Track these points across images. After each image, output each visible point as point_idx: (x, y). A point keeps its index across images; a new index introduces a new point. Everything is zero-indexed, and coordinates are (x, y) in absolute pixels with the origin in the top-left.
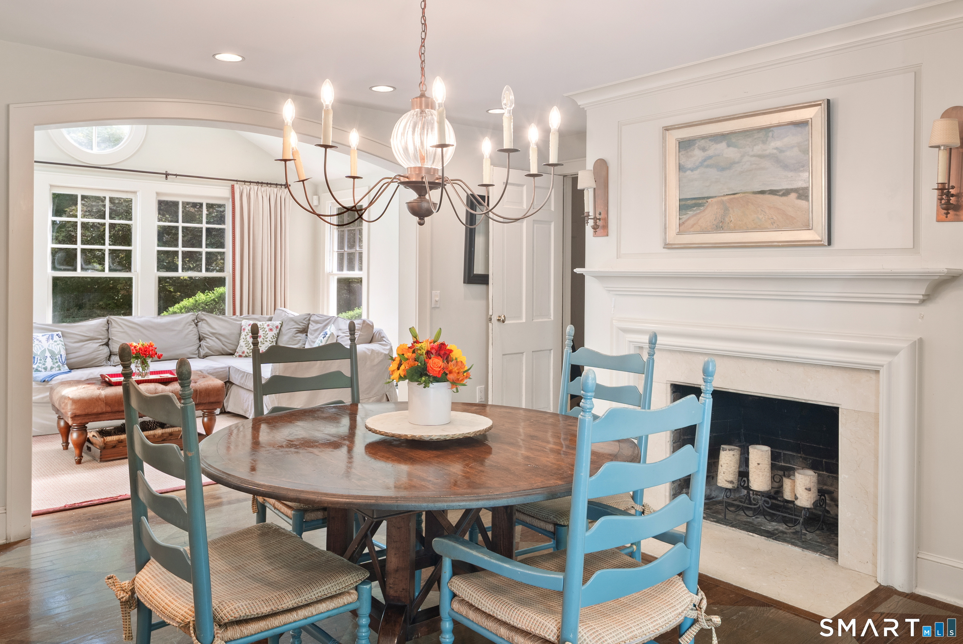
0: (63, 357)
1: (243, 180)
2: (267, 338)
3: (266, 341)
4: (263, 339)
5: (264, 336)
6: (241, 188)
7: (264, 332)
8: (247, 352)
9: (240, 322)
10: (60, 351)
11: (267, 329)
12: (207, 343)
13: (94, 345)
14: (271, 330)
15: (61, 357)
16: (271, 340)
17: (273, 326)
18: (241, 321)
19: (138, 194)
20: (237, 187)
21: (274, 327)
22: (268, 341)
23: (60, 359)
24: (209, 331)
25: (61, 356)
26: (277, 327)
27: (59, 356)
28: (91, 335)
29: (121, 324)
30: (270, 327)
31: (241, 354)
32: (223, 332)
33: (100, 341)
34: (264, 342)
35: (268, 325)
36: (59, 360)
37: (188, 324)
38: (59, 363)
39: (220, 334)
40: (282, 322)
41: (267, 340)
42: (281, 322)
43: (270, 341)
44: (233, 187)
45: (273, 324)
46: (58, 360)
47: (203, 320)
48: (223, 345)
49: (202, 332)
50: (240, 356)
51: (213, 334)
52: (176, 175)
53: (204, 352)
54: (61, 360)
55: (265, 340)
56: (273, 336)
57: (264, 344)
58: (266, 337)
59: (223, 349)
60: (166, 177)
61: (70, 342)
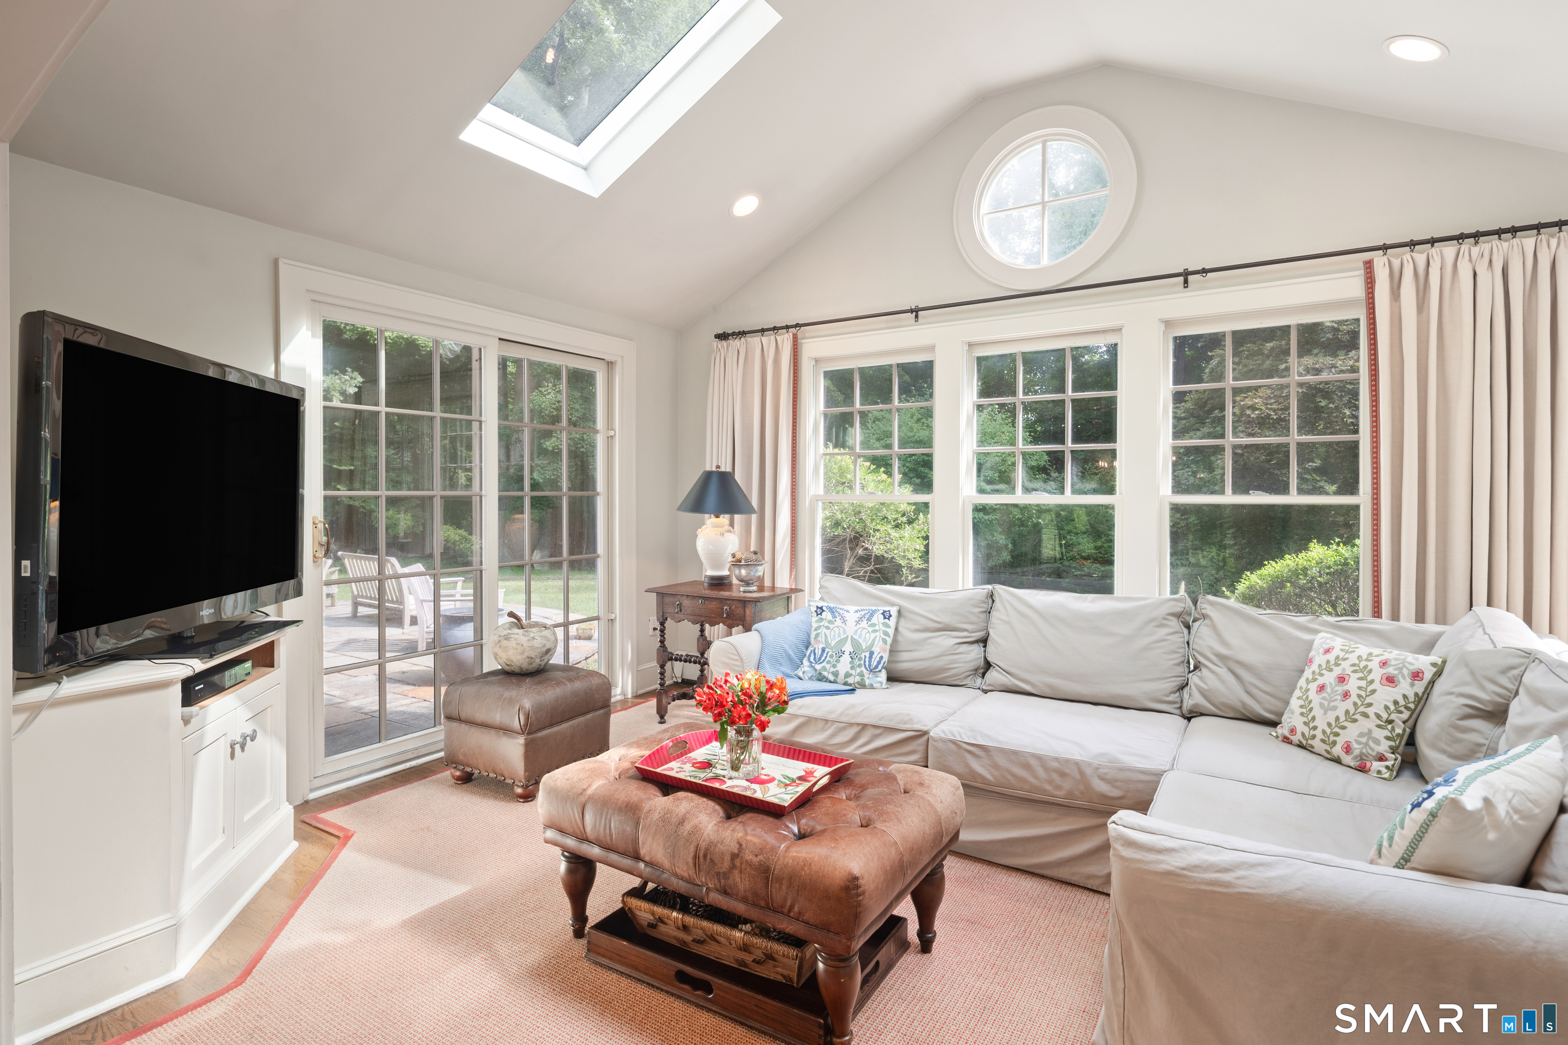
0: (874, 656)
1: (1407, 239)
2: (1370, 705)
3: (1366, 715)
4: (1355, 704)
5: (1359, 696)
6: (1396, 263)
7: (1363, 683)
8: (1303, 734)
9: (1306, 637)
10: (872, 645)
11: (1377, 674)
12: (1201, 678)
13: (947, 641)
14: (1391, 680)
15: (871, 657)
16: (1385, 716)
17: (1400, 669)
18: (1316, 632)
19: (1124, 331)
20: (1380, 261)
21: (1405, 672)
22: (1372, 716)
23: (867, 660)
24: (1211, 648)
25: (872, 653)
26: (1416, 675)
27: (867, 655)
28: (946, 619)
29: (1006, 604)
30: (1391, 670)
31: (1287, 733)
32: (1250, 657)
33: (965, 634)
34: (1357, 717)
35: (1384, 664)
36: (865, 662)
37: (1154, 624)
38: (863, 669)
39: (1239, 662)
40: (1444, 662)
41: (1371, 711)
42: (1439, 661)
43: (1378, 716)
44: (1369, 266)
45: (1404, 661)
46: (862, 662)
47: (1205, 616)
48: (1248, 693)
49: (1195, 647)
50: (1286, 740)
51: (1223, 658)
52: (1205, 271)
53: (1191, 702)
54: (867, 663)
55: (1362, 709)
56: (1396, 703)
57: (1355, 721)
58: (1368, 700)
59: (1244, 704)
60: (1186, 281)
61: (907, 628)
